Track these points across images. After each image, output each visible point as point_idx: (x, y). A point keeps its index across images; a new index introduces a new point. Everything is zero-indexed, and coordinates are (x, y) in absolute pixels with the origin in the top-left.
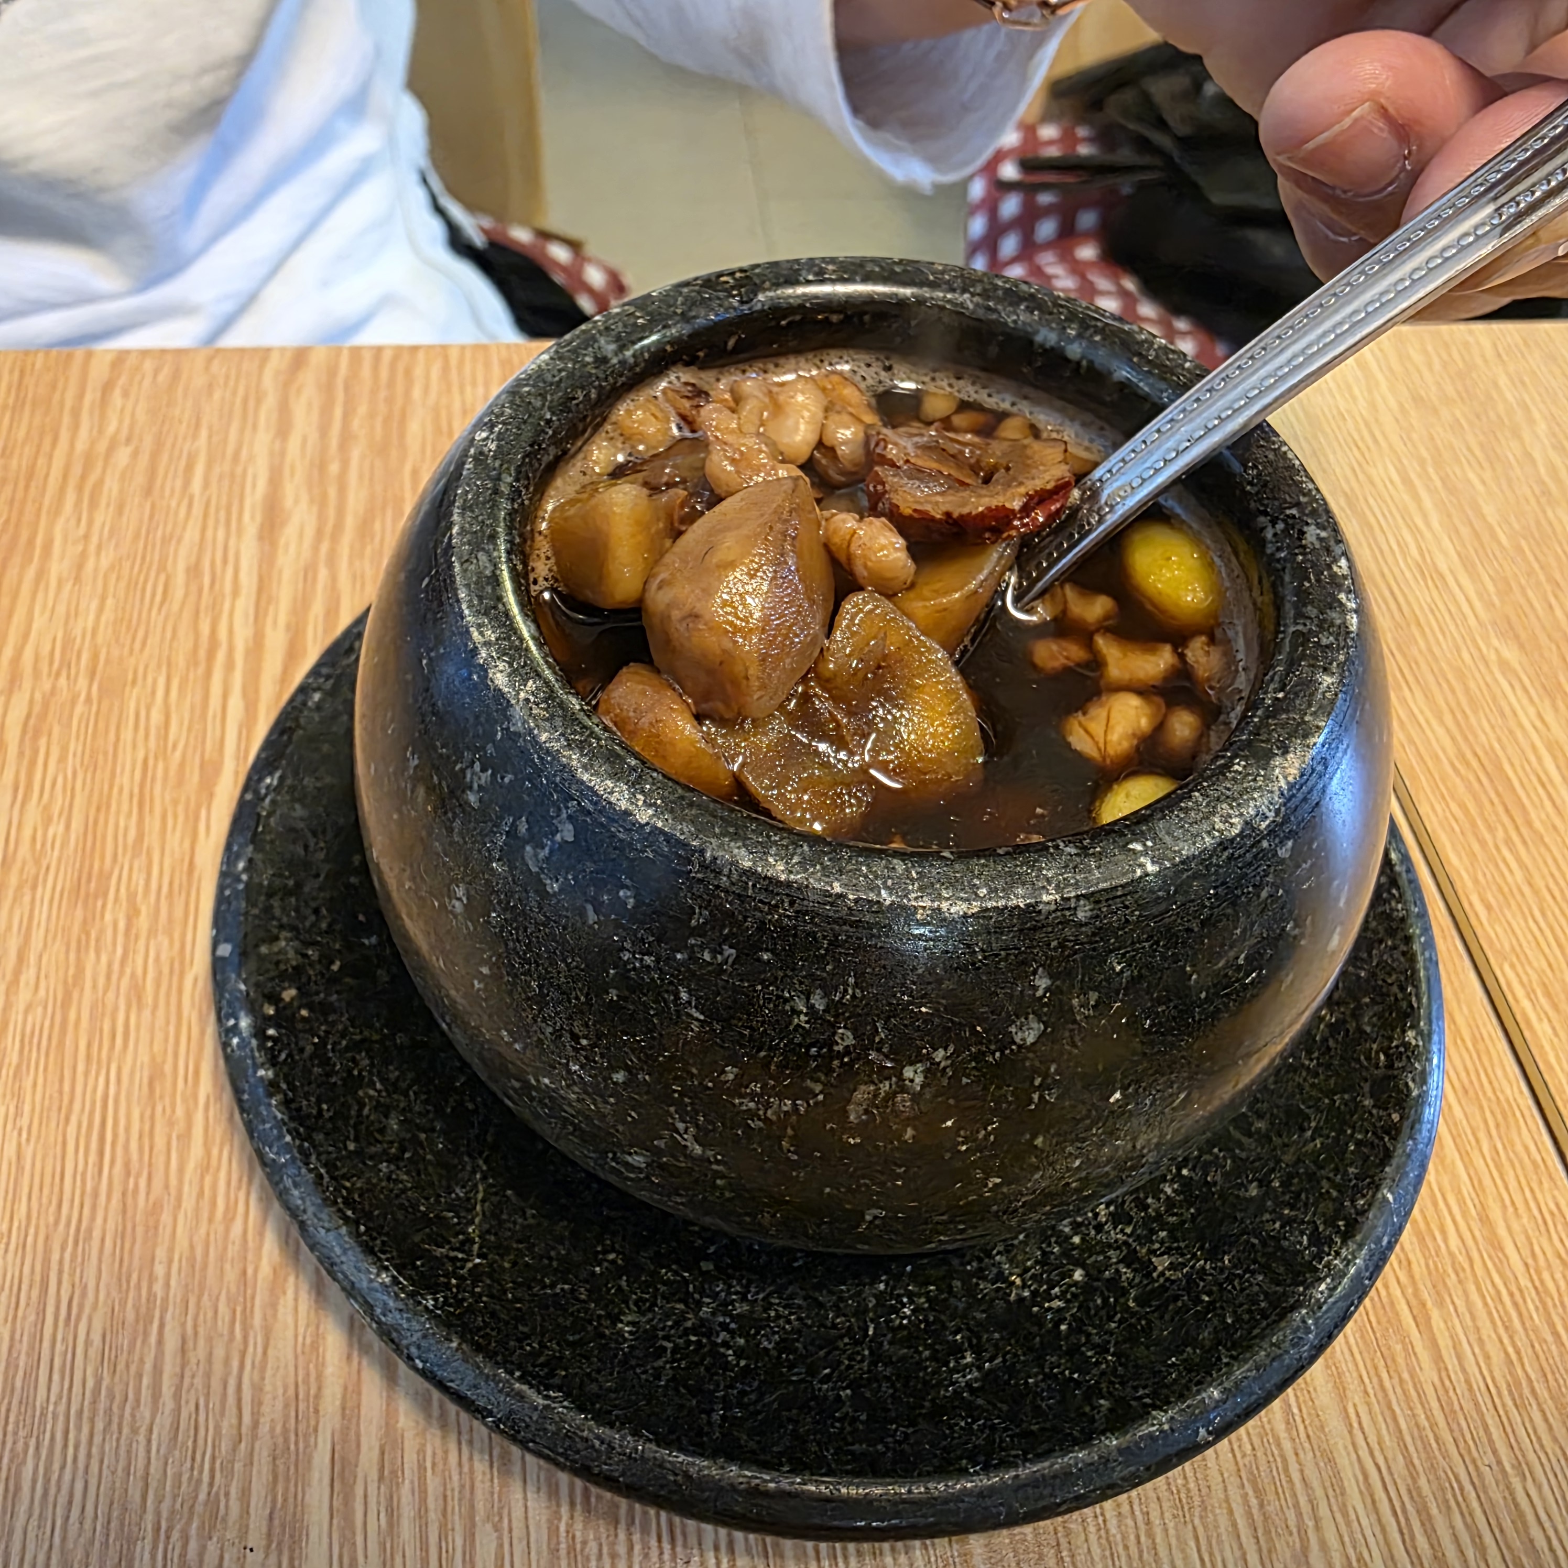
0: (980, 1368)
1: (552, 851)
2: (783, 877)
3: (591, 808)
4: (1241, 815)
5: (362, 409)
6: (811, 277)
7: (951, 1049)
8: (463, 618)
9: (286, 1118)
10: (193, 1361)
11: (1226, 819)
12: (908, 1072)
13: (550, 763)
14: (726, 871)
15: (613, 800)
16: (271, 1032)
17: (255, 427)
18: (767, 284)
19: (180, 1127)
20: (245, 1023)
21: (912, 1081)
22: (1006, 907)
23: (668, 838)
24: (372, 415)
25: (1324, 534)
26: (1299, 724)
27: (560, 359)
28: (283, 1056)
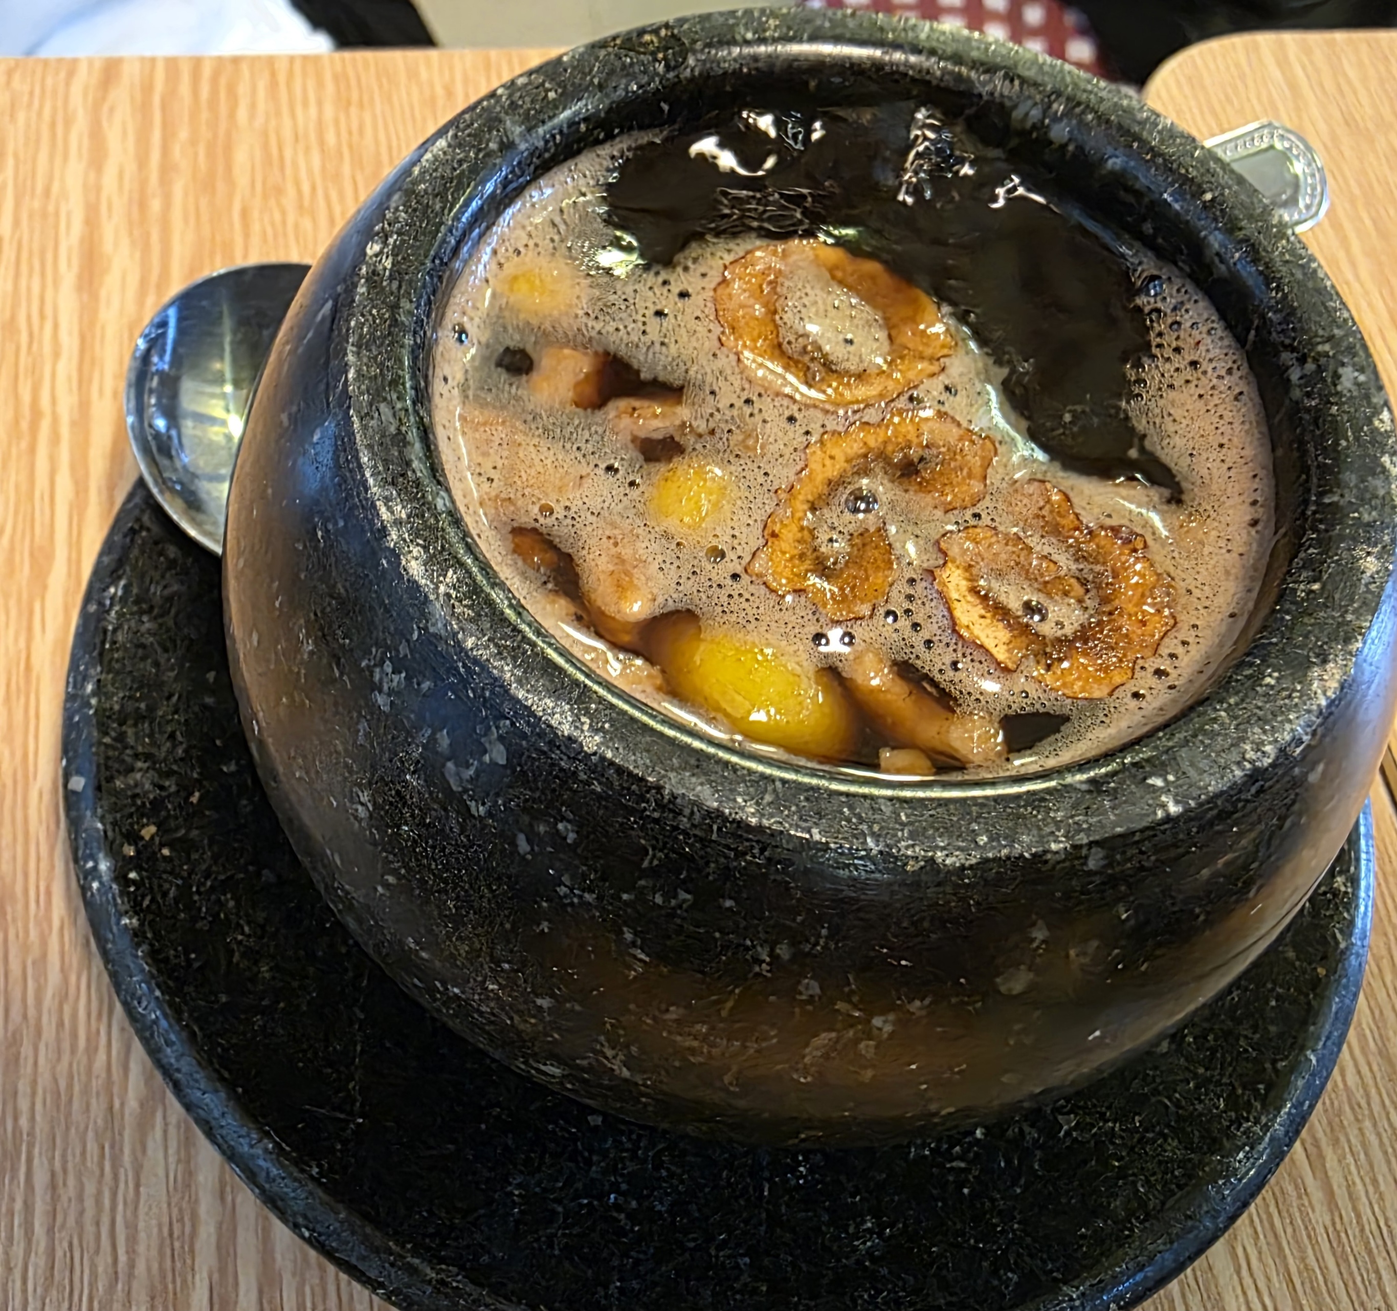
0: (880, 1235)
1: (477, 772)
2: (753, 821)
3: (527, 730)
4: (1276, 741)
5: (183, 134)
6: (749, 36)
7: (927, 1001)
8: (367, 489)
9: (154, 972)
10: (64, 1199)
11: (1258, 747)
12: (877, 1022)
13: (479, 675)
14: (687, 812)
15: (553, 723)
16: (132, 875)
17: (66, 157)
18: (699, 45)
19: (35, 952)
20: (104, 866)
21: (880, 1029)
22: (1008, 858)
23: (620, 770)
24: (193, 141)
25: (1362, 378)
26: (1339, 625)
27: (460, 146)
28: (146, 902)
